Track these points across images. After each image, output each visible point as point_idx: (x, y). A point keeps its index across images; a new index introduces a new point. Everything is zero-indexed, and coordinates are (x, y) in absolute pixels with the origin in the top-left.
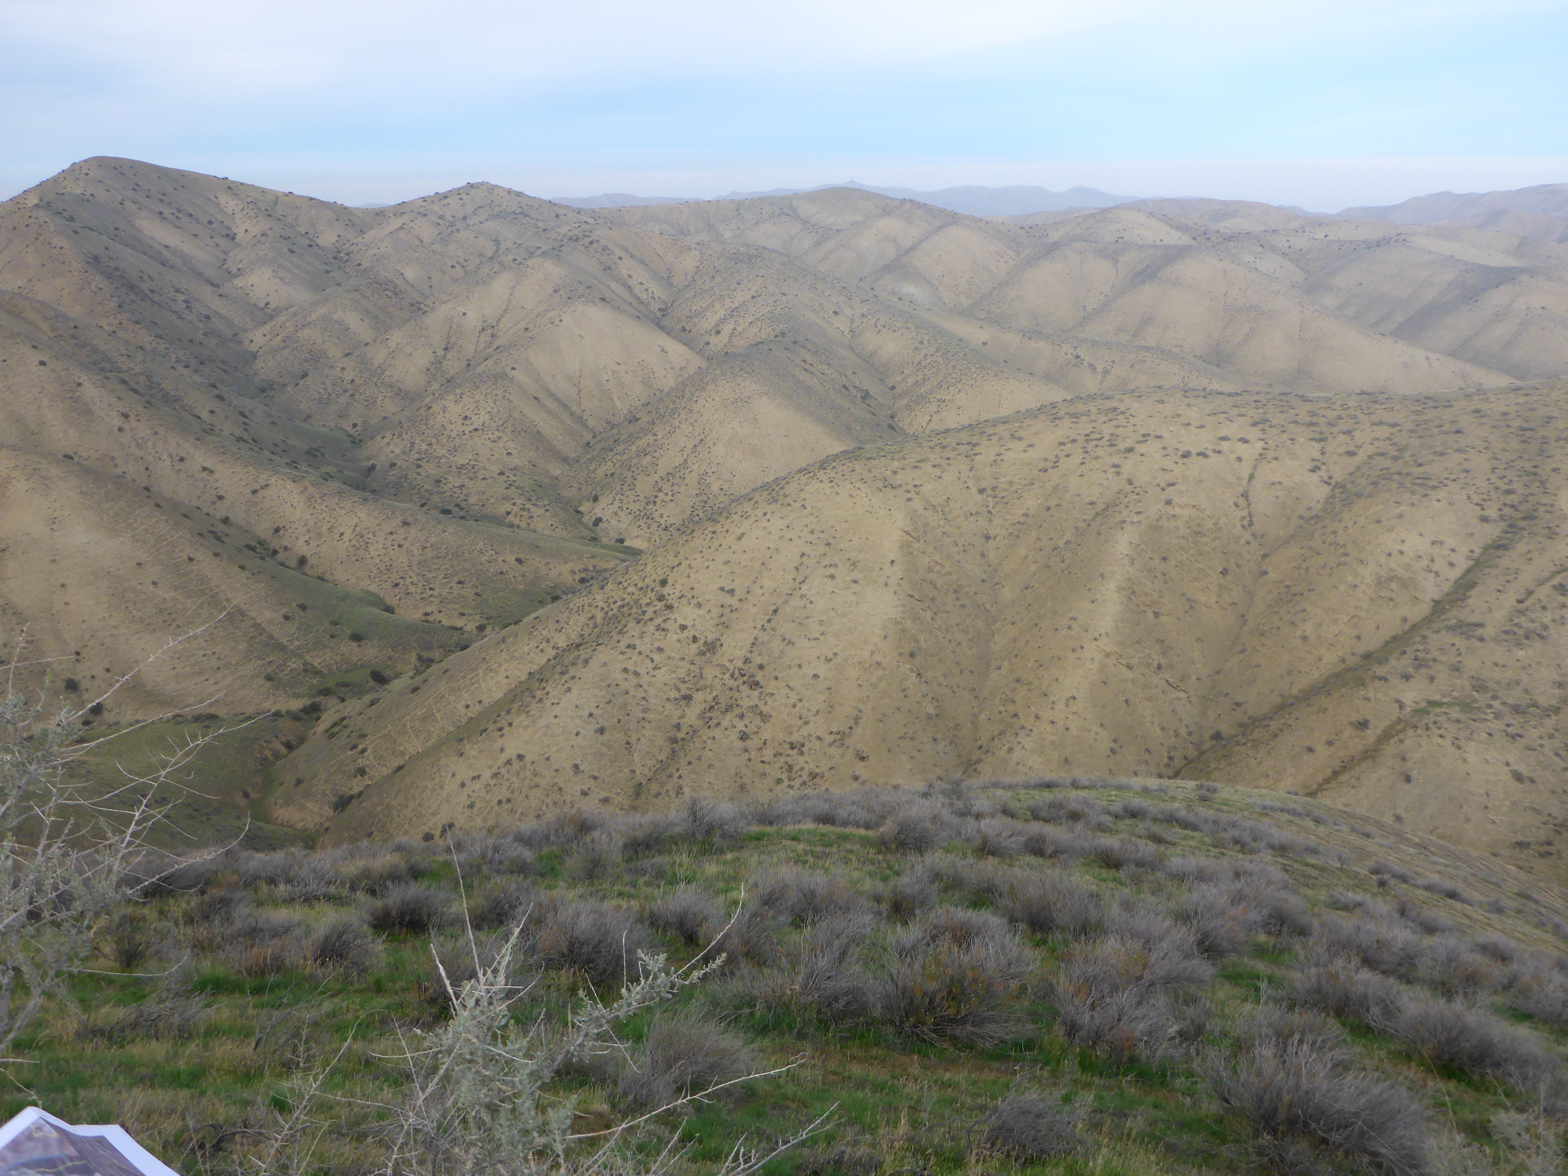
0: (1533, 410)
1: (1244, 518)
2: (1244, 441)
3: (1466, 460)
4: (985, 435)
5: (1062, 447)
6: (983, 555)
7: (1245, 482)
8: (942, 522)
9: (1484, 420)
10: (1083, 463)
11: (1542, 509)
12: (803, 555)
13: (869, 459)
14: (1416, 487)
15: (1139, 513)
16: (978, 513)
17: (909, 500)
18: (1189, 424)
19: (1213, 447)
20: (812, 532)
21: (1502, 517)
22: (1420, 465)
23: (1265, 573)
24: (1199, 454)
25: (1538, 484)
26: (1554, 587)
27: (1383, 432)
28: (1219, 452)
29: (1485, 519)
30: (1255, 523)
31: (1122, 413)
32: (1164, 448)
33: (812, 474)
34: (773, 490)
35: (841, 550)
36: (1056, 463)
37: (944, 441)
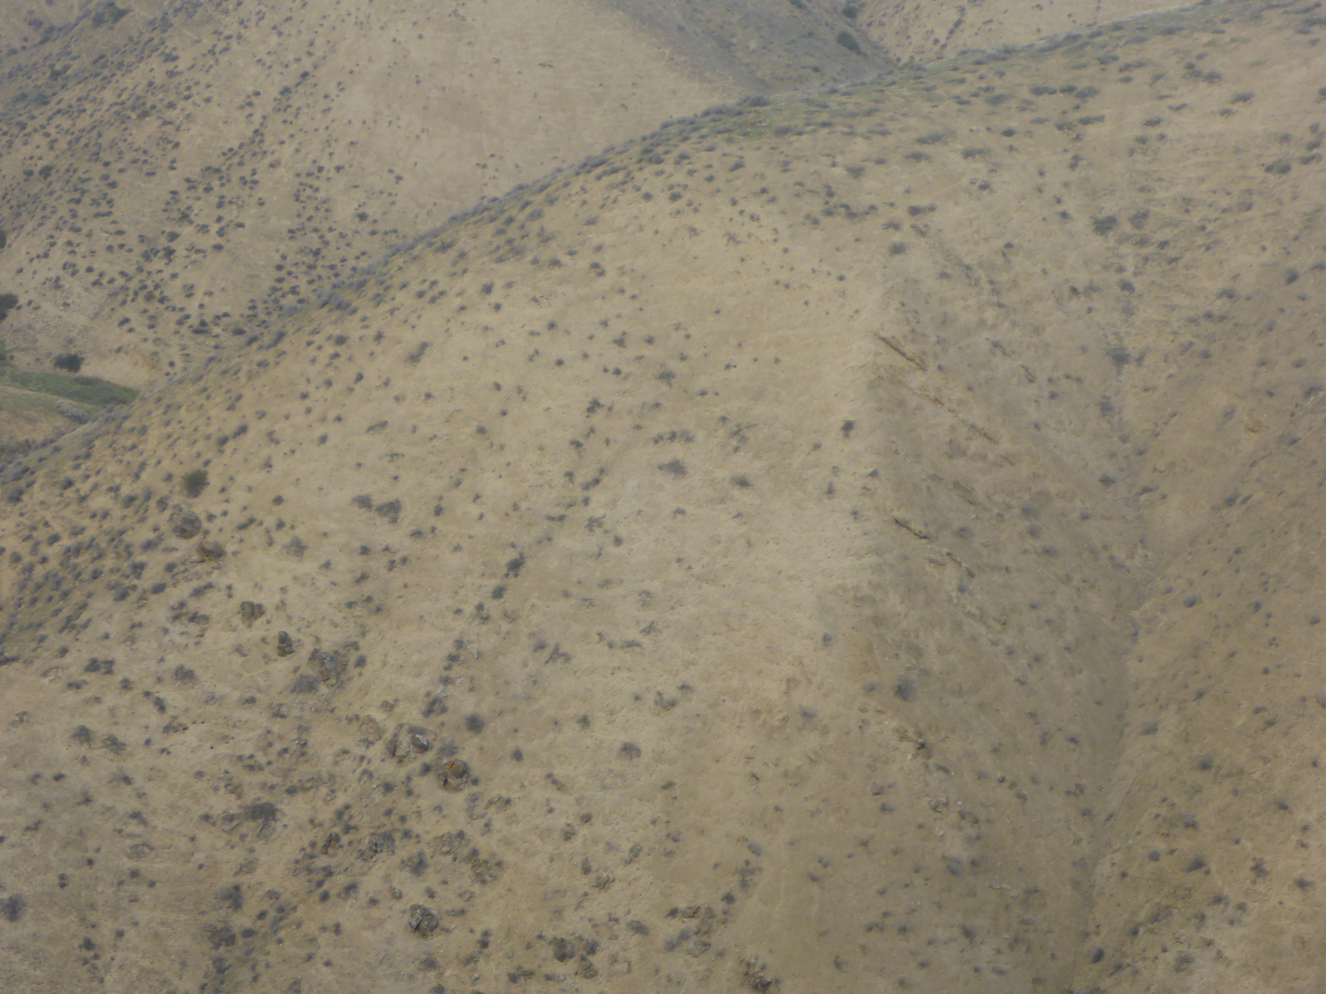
4: (1113, 67)
6: (1106, 408)
8: (990, 314)
12: (594, 406)
13: (783, 132)
16: (1092, 289)
17: (897, 249)
20: (620, 342)
33: (620, 176)
34: (510, 220)
35: (703, 393)
36: (1312, 146)
37: (997, 82)
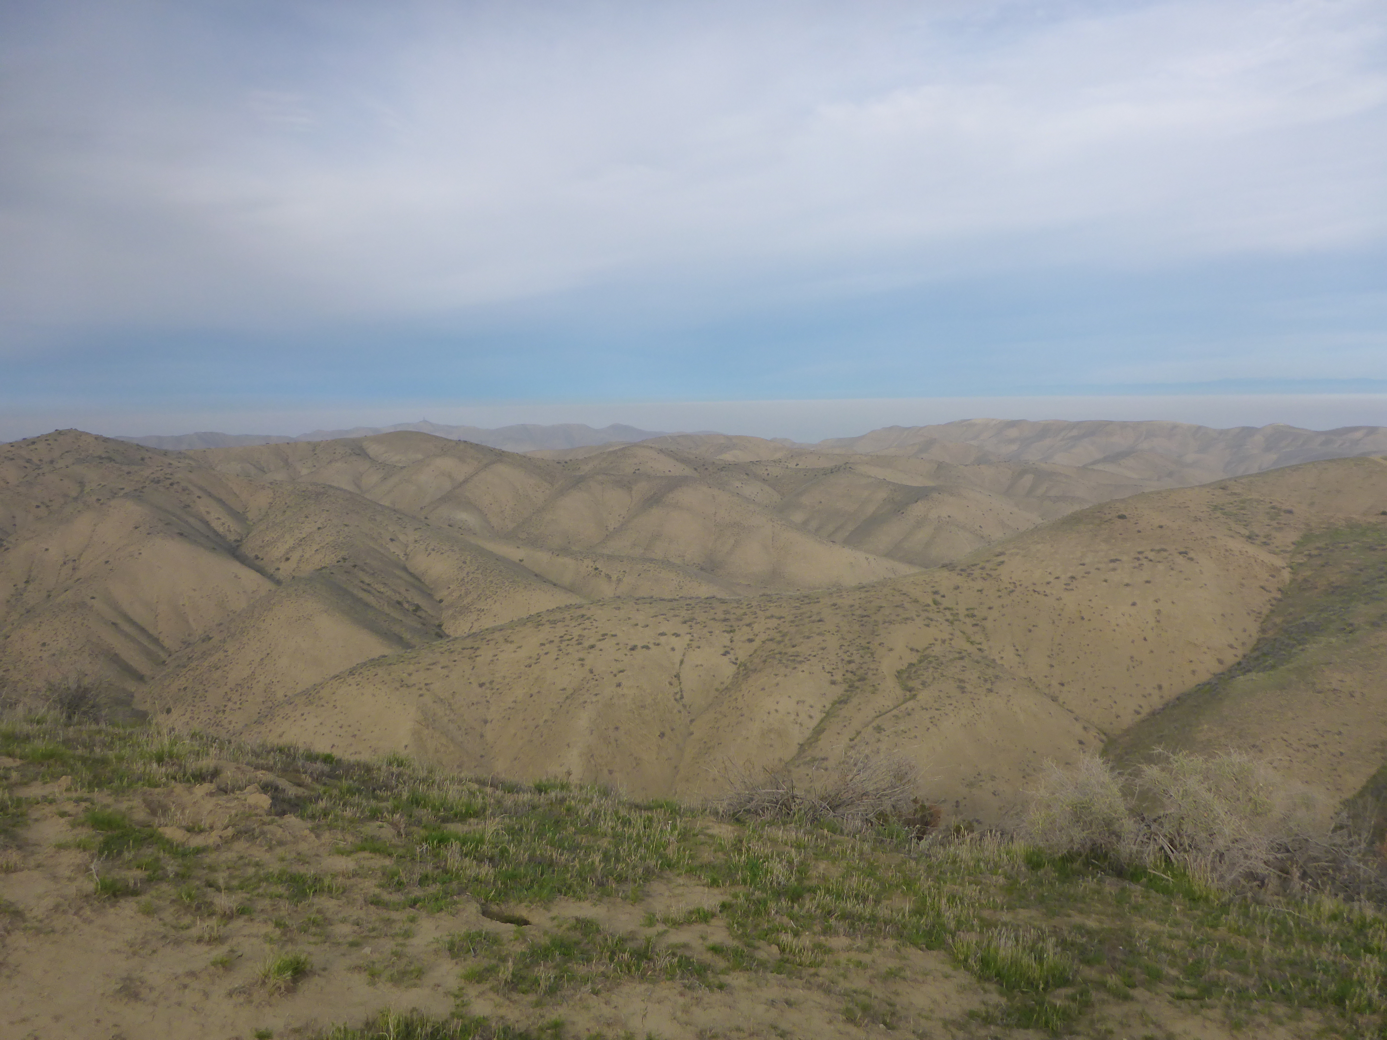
0: (871, 602)
1: (676, 693)
2: (677, 635)
3: (823, 641)
4: (485, 641)
5: (543, 647)
6: (482, 736)
7: (677, 666)
8: (448, 712)
9: (838, 611)
10: (557, 659)
11: (870, 673)
12: (333, 746)
13: (390, 664)
14: (789, 663)
15: (596, 695)
16: (478, 703)
17: (421, 695)
18: (637, 625)
19: (653, 641)
20: (341, 727)
21: (845, 681)
22: (794, 646)
23: (692, 734)
24: (643, 647)
25: (869, 655)
26: (874, 728)
27: (773, 623)
28: (658, 645)
29: (833, 683)
30: (685, 696)
31: (588, 618)
32: (618, 644)
33: (342, 680)
34: (310, 695)
35: (365, 740)
36: (537, 659)
37: (452, 647)
